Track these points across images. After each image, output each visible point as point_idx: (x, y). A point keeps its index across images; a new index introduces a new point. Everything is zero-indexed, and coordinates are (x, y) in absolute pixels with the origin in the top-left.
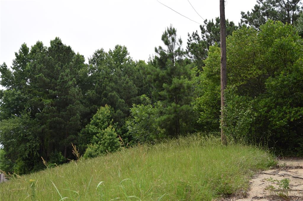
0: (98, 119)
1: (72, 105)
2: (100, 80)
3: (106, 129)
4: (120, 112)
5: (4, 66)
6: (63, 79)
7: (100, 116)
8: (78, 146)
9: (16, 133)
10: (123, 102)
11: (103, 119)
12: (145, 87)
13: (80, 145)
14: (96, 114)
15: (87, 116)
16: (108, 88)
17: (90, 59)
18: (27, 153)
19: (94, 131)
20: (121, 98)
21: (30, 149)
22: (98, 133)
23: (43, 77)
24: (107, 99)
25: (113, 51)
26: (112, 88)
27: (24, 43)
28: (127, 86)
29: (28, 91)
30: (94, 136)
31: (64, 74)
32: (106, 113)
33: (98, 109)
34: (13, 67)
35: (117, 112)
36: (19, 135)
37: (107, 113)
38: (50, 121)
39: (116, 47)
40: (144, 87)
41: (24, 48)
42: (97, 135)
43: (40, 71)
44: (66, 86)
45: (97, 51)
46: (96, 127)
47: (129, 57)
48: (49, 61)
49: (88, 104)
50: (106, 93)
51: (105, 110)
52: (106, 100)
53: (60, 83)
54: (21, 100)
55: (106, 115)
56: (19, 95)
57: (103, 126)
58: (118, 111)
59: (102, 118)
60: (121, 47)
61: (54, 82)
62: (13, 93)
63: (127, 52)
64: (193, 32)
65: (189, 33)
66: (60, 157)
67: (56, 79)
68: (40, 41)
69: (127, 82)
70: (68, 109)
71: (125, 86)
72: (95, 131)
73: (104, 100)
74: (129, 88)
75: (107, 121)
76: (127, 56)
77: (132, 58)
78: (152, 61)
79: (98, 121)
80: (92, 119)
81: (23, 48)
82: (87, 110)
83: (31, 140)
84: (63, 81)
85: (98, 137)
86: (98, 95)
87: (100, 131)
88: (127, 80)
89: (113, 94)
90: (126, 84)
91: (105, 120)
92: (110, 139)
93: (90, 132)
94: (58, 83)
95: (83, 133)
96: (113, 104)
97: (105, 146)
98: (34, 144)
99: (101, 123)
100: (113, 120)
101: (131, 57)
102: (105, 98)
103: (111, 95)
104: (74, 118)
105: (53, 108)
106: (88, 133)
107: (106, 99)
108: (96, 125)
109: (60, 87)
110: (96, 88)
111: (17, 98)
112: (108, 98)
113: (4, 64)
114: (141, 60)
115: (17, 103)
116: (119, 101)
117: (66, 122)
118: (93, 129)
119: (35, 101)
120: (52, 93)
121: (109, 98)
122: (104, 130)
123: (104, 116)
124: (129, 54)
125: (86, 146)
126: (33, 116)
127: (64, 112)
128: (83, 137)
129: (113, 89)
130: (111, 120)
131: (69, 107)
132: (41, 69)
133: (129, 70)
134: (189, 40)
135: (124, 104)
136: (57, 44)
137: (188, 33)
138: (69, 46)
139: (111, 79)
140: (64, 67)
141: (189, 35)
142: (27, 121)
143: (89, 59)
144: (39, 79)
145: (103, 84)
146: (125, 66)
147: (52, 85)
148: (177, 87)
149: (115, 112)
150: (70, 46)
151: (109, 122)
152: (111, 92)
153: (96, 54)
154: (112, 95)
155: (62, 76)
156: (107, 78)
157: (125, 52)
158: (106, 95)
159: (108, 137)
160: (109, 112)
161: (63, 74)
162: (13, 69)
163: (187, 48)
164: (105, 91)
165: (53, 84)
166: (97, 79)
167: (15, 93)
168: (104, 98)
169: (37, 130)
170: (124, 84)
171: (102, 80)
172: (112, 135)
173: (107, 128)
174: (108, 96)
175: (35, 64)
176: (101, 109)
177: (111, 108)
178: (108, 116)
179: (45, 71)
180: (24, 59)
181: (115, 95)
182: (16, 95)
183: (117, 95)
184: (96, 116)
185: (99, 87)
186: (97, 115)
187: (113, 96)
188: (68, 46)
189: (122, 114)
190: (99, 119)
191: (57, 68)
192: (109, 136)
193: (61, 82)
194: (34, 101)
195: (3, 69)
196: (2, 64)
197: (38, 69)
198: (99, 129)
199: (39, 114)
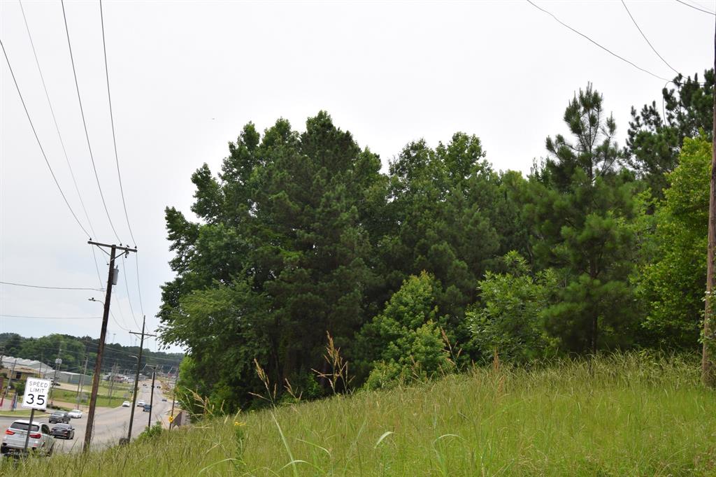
0: (402, 303)
1: (344, 267)
2: (414, 214)
3: (419, 329)
4: (455, 292)
5: (205, 172)
6: (330, 206)
7: (408, 298)
9: (219, 323)
10: (463, 268)
11: (415, 306)
12: (519, 234)
13: (357, 362)
14: (398, 293)
15: (379, 296)
16: (430, 232)
17: (393, 163)
18: (239, 369)
19: (391, 332)
20: (460, 258)
21: (246, 359)
22: (400, 336)
23: (285, 199)
24: (428, 258)
25: (446, 147)
26: (440, 232)
27: (250, 122)
28: (476, 231)
29: (252, 229)
30: (391, 342)
31: (332, 195)
32: (421, 290)
33: (405, 281)
34: (222, 175)
35: (447, 290)
36: (226, 328)
37: (424, 290)
38: (295, 300)
39: (456, 138)
40: (517, 236)
41: (249, 134)
42: (399, 341)
43: (281, 185)
44: (335, 224)
45: (410, 145)
46: (397, 323)
47: (485, 163)
48: (300, 165)
49: (382, 268)
50: (424, 244)
51: (420, 285)
52: (423, 260)
53: (321, 216)
54: (235, 247)
55: (421, 296)
56: (232, 237)
57: (412, 322)
58: (451, 288)
59: (412, 301)
60: (466, 138)
61: (309, 211)
62: (220, 232)
63: (479, 149)
64: (646, 106)
65: (635, 108)
66: (312, 386)
67: (314, 206)
68: (285, 118)
69: (477, 222)
70: (336, 277)
71: (471, 230)
72: (393, 330)
73: (420, 260)
74: (481, 235)
75: (424, 309)
76: (480, 161)
77: (492, 164)
78: (540, 175)
79: (402, 308)
80: (390, 304)
81: (247, 134)
82: (380, 281)
83: (250, 339)
84: (329, 212)
85: (399, 347)
86: (406, 248)
87: (406, 332)
88: (477, 216)
89: (441, 248)
90: (472, 225)
91: (419, 306)
92: (428, 353)
93: (382, 332)
94: (317, 215)
95: (366, 335)
96: (439, 271)
98: (256, 350)
99: (408, 313)
100: (436, 308)
101: (489, 161)
102: (422, 255)
103: (436, 250)
104: (348, 298)
105: (302, 272)
106: (378, 335)
107: (425, 259)
108: (398, 317)
109: (322, 225)
110: (404, 231)
111: (227, 244)
112: (428, 255)
113: (205, 167)
114: (511, 170)
115: (225, 255)
116: (454, 266)
117: (328, 306)
118: (390, 325)
119: (266, 252)
120: (303, 236)
121: (431, 255)
122: (415, 330)
123: (417, 297)
124: (484, 156)
125: (370, 364)
126: (258, 286)
127: (326, 282)
128: (365, 344)
129: (442, 236)
130: (433, 309)
131: (338, 270)
132: (282, 181)
133: (481, 193)
134: (632, 125)
135: (465, 271)
136: (321, 125)
137: (632, 108)
138: (348, 133)
139: (438, 213)
140: (333, 180)
141: (633, 113)
142: (244, 298)
143: (390, 163)
144: (276, 203)
145: (420, 224)
146: (474, 183)
147: (305, 219)
148: (596, 235)
149: (444, 291)
150: (350, 131)
151: (427, 312)
152: (438, 241)
153: (407, 152)
154: (438, 250)
155: (328, 198)
156: (430, 209)
157: (476, 150)
158: (424, 250)
159: (423, 348)
160: (430, 288)
161: (330, 196)
162: (224, 178)
163: (628, 144)
164: (423, 241)
165: (306, 216)
166: (407, 211)
167: (224, 232)
168: (420, 256)
169: (265, 320)
170: (469, 226)
171: (418, 214)
172: (432, 344)
173: (421, 327)
174: (429, 252)
175: (271, 171)
176: (410, 281)
177: (435, 280)
178: (426, 299)
179: (291, 186)
180: (247, 157)
181: (445, 250)
182: (225, 236)
183: (450, 251)
184: (398, 297)
185: (410, 228)
186: (402, 295)
187: (441, 252)
188: (345, 132)
189: (460, 298)
190: (406, 305)
191: (318, 181)
192: (426, 345)
193: (324, 214)
194: (262, 252)
195: (202, 179)
196: (200, 166)
197: (276, 182)
198: (404, 327)
199: (271, 284)
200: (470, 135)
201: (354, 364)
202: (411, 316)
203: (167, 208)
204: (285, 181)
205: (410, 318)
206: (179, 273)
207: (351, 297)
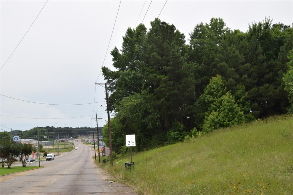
1: (186, 78)
2: (207, 53)
3: (221, 97)
4: (232, 80)
5: (116, 50)
6: (175, 55)
7: (214, 86)
8: (196, 115)
9: (139, 108)
10: (233, 71)
11: (217, 88)
12: (250, 54)
13: (198, 114)
14: (209, 84)
15: (200, 89)
16: (216, 59)
17: (191, 34)
18: (150, 124)
19: (210, 100)
20: (230, 67)
21: (152, 120)
22: (214, 101)
23: (156, 55)
25: (209, 25)
26: (219, 58)
27: (129, 27)
28: (235, 55)
29: (142, 69)
30: (212, 104)
31: (175, 51)
32: (219, 82)
33: (210, 79)
34: (122, 50)
35: (229, 81)
36: (142, 109)
37: (220, 82)
38: (169, 94)
39: (212, 20)
40: (250, 55)
41: (129, 31)
42: (214, 103)
43: (152, 50)
44: (179, 61)
45: (197, 26)
46: (212, 96)
47: (227, 28)
48: (157, 41)
49: (198, 76)
50: (214, 64)
51: (217, 80)
53: (172, 60)
54: (136, 78)
55: (219, 84)
56: (134, 74)
57: (218, 95)
59: (216, 87)
60: (217, 19)
61: (165, 58)
62: (129, 73)
63: (223, 23)
66: (180, 126)
67: (167, 56)
69: (234, 52)
70: (183, 82)
71: (233, 55)
72: (211, 99)
74: (237, 57)
75: (222, 89)
76: (225, 28)
79: (212, 90)
80: (206, 89)
82: (199, 81)
83: (152, 112)
84: (175, 58)
85: (215, 105)
86: (207, 67)
87: (216, 99)
88: (234, 49)
89: (222, 64)
90: (233, 53)
91: (220, 88)
92: (229, 106)
93: (206, 101)
94: (170, 59)
95: (199, 103)
96: (223, 74)
97: (226, 113)
98: (156, 116)
99: (215, 92)
100: (226, 88)
104: (190, 90)
105: (170, 83)
106: (204, 102)
107: (216, 70)
108: (211, 94)
109: (173, 63)
110: (205, 60)
111: (133, 77)
112: (217, 68)
113: (116, 48)
114: (236, 29)
115: (133, 81)
116: (229, 70)
117: (182, 95)
118: (209, 98)
119: (152, 77)
120: (166, 68)
121: (218, 68)
122: (220, 98)
123: (218, 85)
124: (225, 25)
125: (204, 114)
126: (151, 91)
127: (180, 85)
128: (200, 106)
129: (221, 60)
130: (224, 88)
131: (184, 80)
132: (152, 48)
133: (233, 40)
135: (234, 72)
136: (157, 24)
138: (173, 25)
139: (216, 51)
140: (172, 45)
142: (147, 97)
143: (190, 34)
144: (152, 57)
145: (211, 56)
147: (164, 62)
149: (227, 81)
151: (223, 90)
152: (219, 62)
153: (196, 29)
154: (221, 65)
155: (173, 52)
156: (213, 50)
157: (222, 24)
158: (215, 66)
159: (227, 104)
160: (222, 81)
164: (213, 63)
165: (164, 60)
166: (203, 52)
167: (130, 72)
168: (214, 69)
169: (158, 104)
170: (232, 54)
171: (209, 52)
172: (230, 102)
173: (222, 96)
176: (213, 79)
177: (222, 77)
178: (221, 85)
180: (131, 42)
182: (131, 74)
183: (226, 65)
184: (209, 86)
185: (207, 59)
186: (211, 85)
187: (223, 66)
189: (234, 82)
190: (214, 89)
191: (167, 46)
192: (228, 103)
193: (173, 58)
195: (115, 53)
196: (114, 48)
197: (150, 49)
198: (215, 98)
199: (157, 89)
200: (218, 18)
201: (197, 115)
202: (217, 93)
203: (102, 67)
204: (154, 48)
205: (217, 94)
206: (112, 92)
207: (191, 89)
